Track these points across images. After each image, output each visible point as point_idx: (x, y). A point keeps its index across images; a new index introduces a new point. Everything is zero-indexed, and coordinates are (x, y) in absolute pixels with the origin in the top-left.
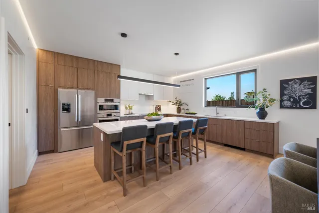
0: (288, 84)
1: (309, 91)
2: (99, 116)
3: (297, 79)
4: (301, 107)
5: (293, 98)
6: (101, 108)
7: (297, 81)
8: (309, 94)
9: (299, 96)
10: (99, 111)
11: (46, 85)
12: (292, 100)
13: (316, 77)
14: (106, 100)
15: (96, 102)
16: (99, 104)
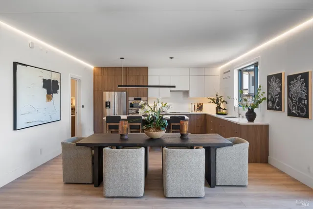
0: (270, 80)
2: (130, 111)
4: (276, 109)
6: (132, 106)
7: (274, 78)
8: (279, 93)
10: (130, 108)
11: (98, 90)
12: (272, 99)
13: (281, 74)
14: (135, 99)
15: (127, 101)
16: (129, 102)
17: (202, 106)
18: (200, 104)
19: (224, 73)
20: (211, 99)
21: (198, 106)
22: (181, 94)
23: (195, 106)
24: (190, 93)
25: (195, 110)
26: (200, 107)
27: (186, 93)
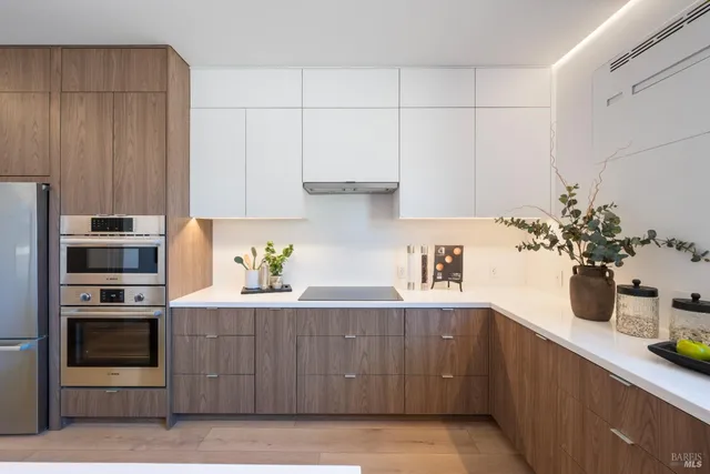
14: (100, 225)
16: (66, 242)
17: (458, 261)
18: (449, 250)
19: (616, 65)
20: (521, 224)
21: (439, 259)
22: (360, 207)
23: (424, 259)
24: (404, 195)
25: (424, 280)
26: (450, 267)
27: (385, 195)
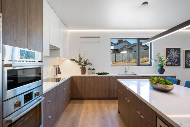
0: (169, 51)
1: (178, 56)
3: (173, 48)
4: (175, 66)
5: (172, 60)
7: (173, 50)
8: (177, 58)
9: (174, 59)
12: (171, 61)
13: (180, 48)
